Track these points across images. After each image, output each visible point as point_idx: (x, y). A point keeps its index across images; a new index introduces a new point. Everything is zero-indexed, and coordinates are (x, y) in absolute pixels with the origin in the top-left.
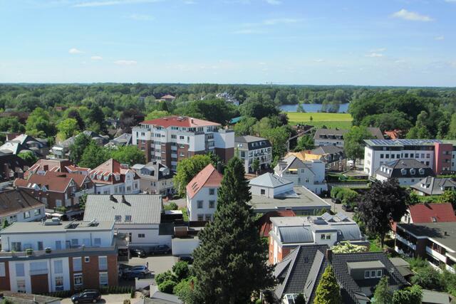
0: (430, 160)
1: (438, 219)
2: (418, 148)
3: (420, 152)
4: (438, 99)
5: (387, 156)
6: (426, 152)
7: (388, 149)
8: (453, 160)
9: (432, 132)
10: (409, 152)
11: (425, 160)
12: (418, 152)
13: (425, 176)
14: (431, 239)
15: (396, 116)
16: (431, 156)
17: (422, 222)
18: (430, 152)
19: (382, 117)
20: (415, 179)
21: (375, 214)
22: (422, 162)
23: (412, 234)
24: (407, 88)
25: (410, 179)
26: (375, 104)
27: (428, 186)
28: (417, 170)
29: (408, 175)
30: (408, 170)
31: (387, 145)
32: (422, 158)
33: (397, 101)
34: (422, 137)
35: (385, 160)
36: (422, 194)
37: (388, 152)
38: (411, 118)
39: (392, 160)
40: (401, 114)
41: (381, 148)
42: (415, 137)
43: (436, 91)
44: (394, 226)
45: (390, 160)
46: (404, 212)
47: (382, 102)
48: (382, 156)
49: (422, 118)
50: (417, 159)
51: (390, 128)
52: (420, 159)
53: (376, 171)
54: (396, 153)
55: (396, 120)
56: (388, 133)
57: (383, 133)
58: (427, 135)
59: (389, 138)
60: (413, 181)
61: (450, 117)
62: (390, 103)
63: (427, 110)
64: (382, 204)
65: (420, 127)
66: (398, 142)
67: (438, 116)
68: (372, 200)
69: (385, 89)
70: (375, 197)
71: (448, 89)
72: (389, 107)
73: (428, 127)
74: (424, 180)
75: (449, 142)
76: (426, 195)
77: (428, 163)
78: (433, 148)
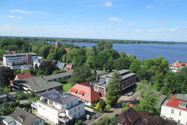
0: (25, 59)
1: (26, 77)
2: (21, 56)
3: (22, 57)
4: (29, 41)
5: (11, 59)
6: (24, 57)
7: (11, 57)
8: (32, 59)
9: (27, 50)
10: (19, 57)
11: (24, 59)
12: (21, 57)
13: (23, 65)
14: (23, 84)
15: (15, 46)
17: (21, 79)
18: (25, 57)
19: (10, 46)
20: (21, 66)
21: (3, 79)
23: (17, 84)
24: (20, 37)
26: (7, 42)
27: (24, 68)
28: (21, 63)
29: (18, 65)
30: (18, 63)
32: (23, 59)
33: (15, 41)
35: (10, 60)
36: (23, 70)
37: (11, 58)
38: (20, 46)
40: (17, 45)
41: (9, 57)
42: (20, 52)
43: (29, 38)
44: (11, 82)
46: (15, 77)
47: (10, 41)
49: (23, 46)
50: (21, 60)
51: (13, 50)
53: (7, 64)
54: (14, 58)
55: (15, 47)
57: (10, 51)
58: (25, 51)
59: (13, 53)
60: (20, 66)
61: (32, 46)
62: (13, 42)
63: (25, 44)
64: (6, 76)
65: (23, 49)
67: (28, 46)
68: (2, 75)
69: (13, 37)
70: (3, 73)
71: (33, 37)
72: (13, 43)
73: (25, 49)
75: (30, 54)
76: (24, 70)
77: (25, 60)
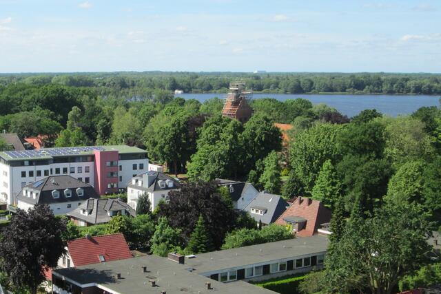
0: (90, 175)
1: (108, 258)
2: (73, 159)
3: (75, 165)
4: (93, 89)
5: (31, 174)
6: (83, 165)
7: (31, 163)
8: (120, 173)
9: (89, 135)
10: (61, 166)
11: (84, 175)
12: (73, 165)
13: (85, 198)
14: (100, 286)
15: (38, 115)
16: (91, 169)
17: (88, 263)
18: (90, 164)
19: (19, 117)
20: (74, 204)
21: (20, 258)
22: (80, 179)
23: (74, 282)
24: (51, 76)
25: (65, 204)
26: (8, 99)
27: (90, 212)
28: (73, 190)
29: (62, 199)
30: (61, 191)
31: (30, 158)
32: (80, 173)
33: (38, 94)
34: (77, 144)
35: (28, 179)
36: (82, 224)
37: (32, 168)
38: (60, 117)
39: (39, 178)
40: (46, 112)
41: (21, 163)
42: (67, 143)
43: (90, 78)
44: (49, 274)
45: (35, 179)
46: (60, 252)
47: (18, 95)
48: (24, 174)
49: (74, 117)
50: (72, 175)
51: (31, 134)
52: (76, 175)
53: (16, 196)
54: (42, 168)
55: (39, 120)
56: (30, 141)
57: (23, 141)
58: (83, 139)
59: (32, 148)
60: (69, 206)
61: (112, 114)
62: (30, 97)
63: (80, 105)
64: (29, 243)
65: (73, 129)
66: (44, 153)
67: (96, 112)
68: (15, 240)
69: (20, 77)
70: (19, 234)
71: (107, 74)
72: (28, 102)
73: (85, 129)
74: (84, 204)
75: (113, 148)
76: (89, 224)
77: (87, 180)
78: (93, 158)
